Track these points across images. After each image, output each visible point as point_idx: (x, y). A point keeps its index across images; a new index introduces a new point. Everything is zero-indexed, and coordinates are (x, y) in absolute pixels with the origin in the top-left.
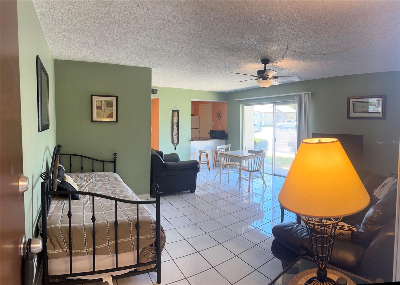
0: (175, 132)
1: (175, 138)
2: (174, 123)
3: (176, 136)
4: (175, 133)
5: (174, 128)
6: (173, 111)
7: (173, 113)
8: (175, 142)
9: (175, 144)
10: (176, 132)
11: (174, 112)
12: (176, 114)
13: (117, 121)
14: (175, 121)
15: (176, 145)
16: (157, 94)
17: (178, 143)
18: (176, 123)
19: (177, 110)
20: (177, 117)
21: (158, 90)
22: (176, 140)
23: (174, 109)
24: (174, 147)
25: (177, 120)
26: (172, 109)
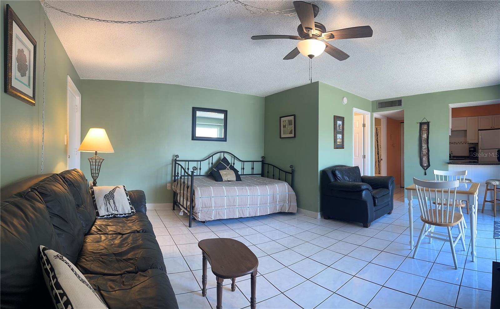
0: (425, 151)
1: (424, 159)
2: (423, 139)
3: (425, 157)
4: (424, 153)
5: (423, 145)
6: (421, 124)
8: (425, 165)
9: (425, 166)
10: (426, 152)
11: (422, 126)
12: (425, 127)
13: (295, 137)
14: (425, 136)
15: (425, 168)
16: (401, 105)
17: (429, 165)
18: (426, 139)
19: (426, 121)
20: (426, 132)
21: (403, 101)
22: (426, 162)
23: (423, 122)
24: (423, 171)
25: (427, 134)
26: (420, 122)
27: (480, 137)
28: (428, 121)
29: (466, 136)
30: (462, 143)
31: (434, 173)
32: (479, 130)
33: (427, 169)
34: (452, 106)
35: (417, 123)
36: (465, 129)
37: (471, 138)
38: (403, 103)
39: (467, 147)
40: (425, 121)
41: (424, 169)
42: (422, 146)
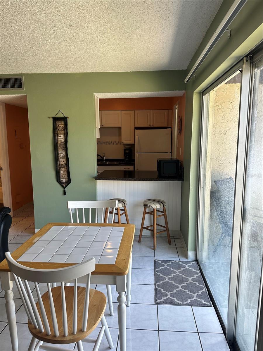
0: (62, 161)
1: (62, 172)
2: (59, 142)
3: (64, 169)
4: (61, 163)
5: (60, 152)
6: (55, 120)
7: (55, 123)
8: (64, 181)
9: (64, 183)
10: (65, 161)
11: (57, 123)
12: (61, 125)
14: (61, 138)
15: (64, 185)
16: (21, 87)
17: (69, 181)
18: (63, 143)
19: (63, 116)
20: (63, 132)
21: (24, 81)
22: (65, 176)
23: (58, 116)
24: (61, 189)
25: (65, 136)
26: (53, 116)
27: (137, 137)
28: (66, 116)
29: (120, 134)
30: (116, 143)
31: (69, 208)
32: (136, 128)
33: (66, 186)
34: (99, 96)
35: (49, 118)
36: (120, 126)
37: (126, 139)
38: (24, 85)
39: (121, 148)
40: (60, 115)
41: (62, 186)
42: (58, 152)
